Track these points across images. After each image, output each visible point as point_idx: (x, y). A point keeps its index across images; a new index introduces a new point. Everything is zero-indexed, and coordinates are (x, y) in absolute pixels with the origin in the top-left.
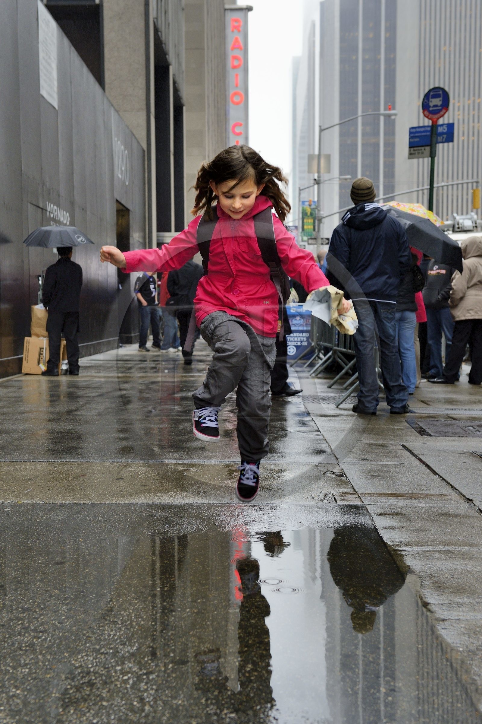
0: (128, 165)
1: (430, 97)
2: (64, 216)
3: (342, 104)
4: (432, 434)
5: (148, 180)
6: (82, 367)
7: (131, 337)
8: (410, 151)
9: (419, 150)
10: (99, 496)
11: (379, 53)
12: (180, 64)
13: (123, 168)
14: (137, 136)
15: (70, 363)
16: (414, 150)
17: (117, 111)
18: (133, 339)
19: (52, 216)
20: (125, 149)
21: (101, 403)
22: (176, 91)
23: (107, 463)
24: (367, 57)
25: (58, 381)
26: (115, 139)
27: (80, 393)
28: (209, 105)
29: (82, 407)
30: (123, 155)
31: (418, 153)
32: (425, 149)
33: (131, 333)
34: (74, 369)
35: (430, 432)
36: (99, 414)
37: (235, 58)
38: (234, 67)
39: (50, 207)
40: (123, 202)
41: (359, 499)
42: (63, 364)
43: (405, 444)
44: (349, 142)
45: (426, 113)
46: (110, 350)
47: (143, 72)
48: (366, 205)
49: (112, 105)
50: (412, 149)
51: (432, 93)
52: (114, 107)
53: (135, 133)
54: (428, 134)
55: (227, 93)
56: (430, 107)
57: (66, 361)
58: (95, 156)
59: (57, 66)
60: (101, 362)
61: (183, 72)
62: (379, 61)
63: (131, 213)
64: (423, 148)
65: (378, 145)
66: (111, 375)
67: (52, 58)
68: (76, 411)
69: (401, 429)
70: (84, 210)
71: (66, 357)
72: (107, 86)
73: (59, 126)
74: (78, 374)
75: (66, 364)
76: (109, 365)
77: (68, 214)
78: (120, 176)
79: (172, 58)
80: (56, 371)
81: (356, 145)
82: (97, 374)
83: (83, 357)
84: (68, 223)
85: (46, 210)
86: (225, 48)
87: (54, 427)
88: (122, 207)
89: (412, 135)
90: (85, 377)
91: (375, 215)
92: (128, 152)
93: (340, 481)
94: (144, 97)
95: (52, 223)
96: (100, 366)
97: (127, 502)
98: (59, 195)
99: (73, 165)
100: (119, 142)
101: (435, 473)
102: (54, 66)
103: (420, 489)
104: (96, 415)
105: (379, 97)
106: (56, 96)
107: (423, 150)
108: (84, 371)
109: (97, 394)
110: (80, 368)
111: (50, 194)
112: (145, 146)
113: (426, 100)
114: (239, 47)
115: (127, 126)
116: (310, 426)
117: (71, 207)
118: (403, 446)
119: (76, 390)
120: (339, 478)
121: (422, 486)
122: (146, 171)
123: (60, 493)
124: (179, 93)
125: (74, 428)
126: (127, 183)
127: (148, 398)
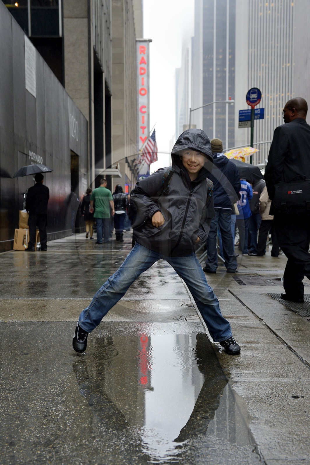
0: (78, 130)
1: (251, 93)
2: (39, 159)
3: (204, 96)
4: (246, 284)
5: (90, 138)
6: (49, 246)
7: (79, 229)
8: (239, 123)
9: (245, 123)
10: (52, 318)
11: (225, 67)
12: (109, 72)
13: (75, 132)
14: (83, 113)
15: (41, 244)
16: (242, 123)
17: (71, 99)
18: (80, 230)
19: (32, 159)
20: (76, 120)
21: (58, 266)
22: (107, 87)
23: (58, 300)
24: (218, 69)
25: (34, 254)
26: (70, 115)
27: (47, 261)
28: (126, 96)
29: (47, 269)
30: (75, 124)
31: (244, 125)
32: (248, 123)
33: (79, 227)
34: (44, 247)
35: (245, 283)
36: (57, 273)
37: (142, 68)
38: (142, 74)
39: (31, 153)
40: (75, 151)
41: (199, 319)
42: (38, 244)
43: (230, 289)
44: (208, 117)
45: (248, 102)
46: (66, 237)
47: (87, 76)
48: (218, 154)
49: (69, 95)
50: (240, 123)
51: (251, 91)
52: (70, 96)
53: (82, 111)
54: (250, 114)
55: (137, 88)
56: (250, 99)
57: (39, 243)
58: (58, 124)
59: (36, 73)
60: (61, 244)
61: (111, 77)
62: (225, 72)
63: (79, 157)
64: (247, 122)
65: (225, 119)
66: (66, 251)
67: (33, 68)
68: (43, 271)
69: (228, 281)
70: (51, 155)
71: (39, 240)
72: (66, 84)
73: (37, 107)
74: (46, 250)
75: (39, 244)
76: (65, 245)
77: (42, 158)
78: (73, 136)
79: (104, 68)
80: (33, 248)
81: (212, 119)
82: (57, 251)
83: (50, 240)
84: (42, 163)
85: (29, 156)
86: (136, 63)
87: (30, 280)
88: (73, 154)
89: (240, 115)
90: (50, 252)
91: (223, 160)
92: (78, 122)
93: (190, 309)
94: (87, 91)
95: (32, 163)
96: (60, 246)
97: (67, 321)
98: (36, 147)
99: (45, 129)
100: (73, 117)
101: (244, 305)
102: (34, 73)
103: (234, 314)
104: (55, 274)
105: (225, 92)
106: (35, 90)
107: (247, 123)
108: (50, 248)
109: (56, 261)
110: (48, 247)
111: (31, 146)
112: (88, 119)
113: (248, 95)
114: (144, 63)
115: (77, 108)
116: (177, 279)
117: (44, 154)
118: (229, 291)
119: (44, 259)
120: (189, 307)
121: (236, 312)
122: (89, 133)
123: (30, 316)
124: (109, 88)
125: (41, 280)
126: (77, 140)
127: (86, 264)
